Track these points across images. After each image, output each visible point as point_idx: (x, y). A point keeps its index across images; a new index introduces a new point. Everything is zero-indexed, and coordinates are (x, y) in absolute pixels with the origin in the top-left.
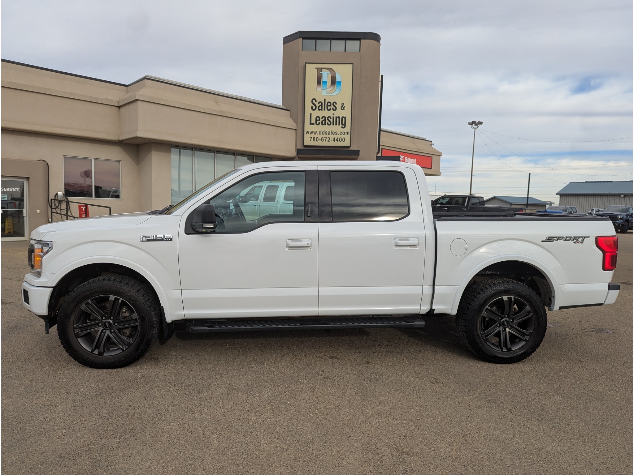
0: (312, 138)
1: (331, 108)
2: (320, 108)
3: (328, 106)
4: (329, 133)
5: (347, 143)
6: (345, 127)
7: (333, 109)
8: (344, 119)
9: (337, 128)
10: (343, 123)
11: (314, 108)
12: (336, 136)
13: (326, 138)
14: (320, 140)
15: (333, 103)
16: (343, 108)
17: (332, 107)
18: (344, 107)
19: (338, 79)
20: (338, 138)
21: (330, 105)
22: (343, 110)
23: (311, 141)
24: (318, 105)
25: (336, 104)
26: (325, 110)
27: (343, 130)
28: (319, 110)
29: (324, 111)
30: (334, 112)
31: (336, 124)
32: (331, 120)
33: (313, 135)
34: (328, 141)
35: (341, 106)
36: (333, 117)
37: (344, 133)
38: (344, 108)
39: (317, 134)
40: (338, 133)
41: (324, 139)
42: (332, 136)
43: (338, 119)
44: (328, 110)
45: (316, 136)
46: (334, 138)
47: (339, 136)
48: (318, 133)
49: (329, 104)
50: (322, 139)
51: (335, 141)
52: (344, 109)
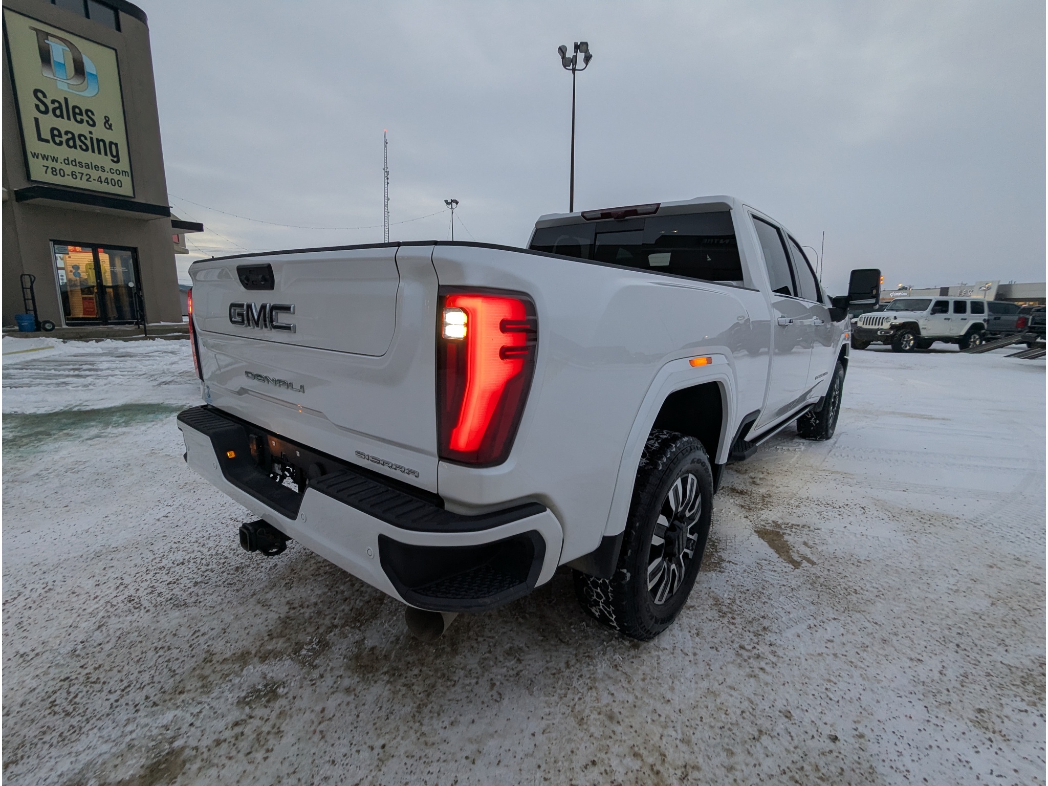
0: (48, 167)
1: (82, 120)
2: (58, 113)
3: (74, 113)
4: (87, 166)
5: (126, 190)
6: (118, 162)
7: (88, 121)
8: (113, 146)
9: (105, 160)
10: (114, 153)
11: (43, 108)
12: (104, 176)
13: (83, 174)
14: (68, 175)
15: (87, 111)
16: (108, 124)
17: (85, 118)
18: (111, 124)
19: (89, 67)
20: (107, 178)
21: (81, 114)
23: (46, 173)
24: (51, 106)
25: (93, 114)
26: (69, 119)
27: (115, 166)
28: (56, 115)
30: (91, 129)
31: (100, 153)
32: (88, 143)
33: (50, 163)
34: (87, 180)
35: (104, 120)
36: (91, 139)
37: (118, 172)
38: (110, 126)
39: (59, 161)
40: (107, 169)
41: (79, 176)
42: (95, 174)
43: (101, 144)
44: (77, 121)
45: (58, 166)
46: (100, 177)
47: (110, 176)
48: (61, 160)
49: (77, 110)
50: (73, 174)
51: (101, 182)
52: (110, 128)
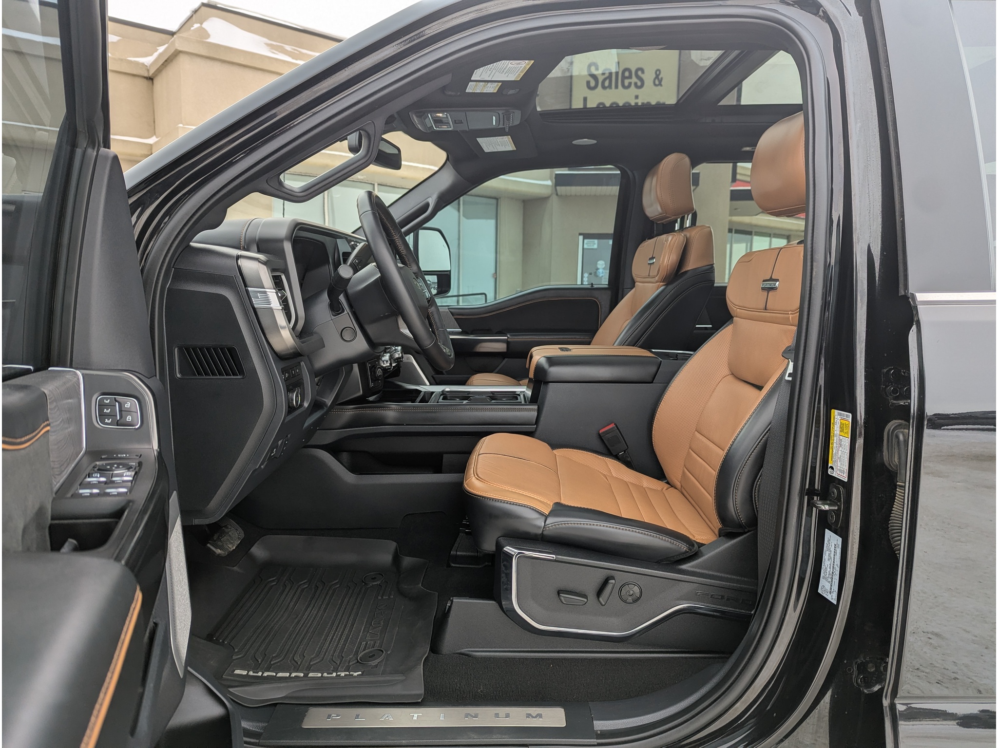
1: (630, 84)
2: (607, 83)
3: (624, 78)
7: (636, 84)
11: (593, 84)
15: (637, 71)
16: (658, 80)
17: (634, 79)
18: (662, 78)
21: (630, 77)
22: (659, 87)
24: (601, 79)
25: (643, 72)
26: (616, 87)
28: (604, 87)
29: (617, 90)
30: (638, 92)
35: (654, 76)
38: (660, 81)
44: (623, 86)
49: (627, 74)
52: (660, 84)
